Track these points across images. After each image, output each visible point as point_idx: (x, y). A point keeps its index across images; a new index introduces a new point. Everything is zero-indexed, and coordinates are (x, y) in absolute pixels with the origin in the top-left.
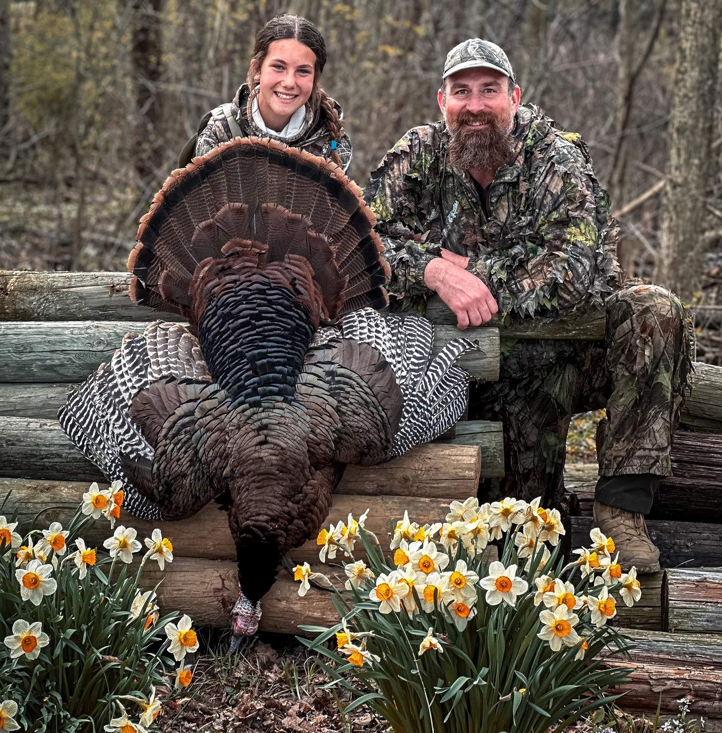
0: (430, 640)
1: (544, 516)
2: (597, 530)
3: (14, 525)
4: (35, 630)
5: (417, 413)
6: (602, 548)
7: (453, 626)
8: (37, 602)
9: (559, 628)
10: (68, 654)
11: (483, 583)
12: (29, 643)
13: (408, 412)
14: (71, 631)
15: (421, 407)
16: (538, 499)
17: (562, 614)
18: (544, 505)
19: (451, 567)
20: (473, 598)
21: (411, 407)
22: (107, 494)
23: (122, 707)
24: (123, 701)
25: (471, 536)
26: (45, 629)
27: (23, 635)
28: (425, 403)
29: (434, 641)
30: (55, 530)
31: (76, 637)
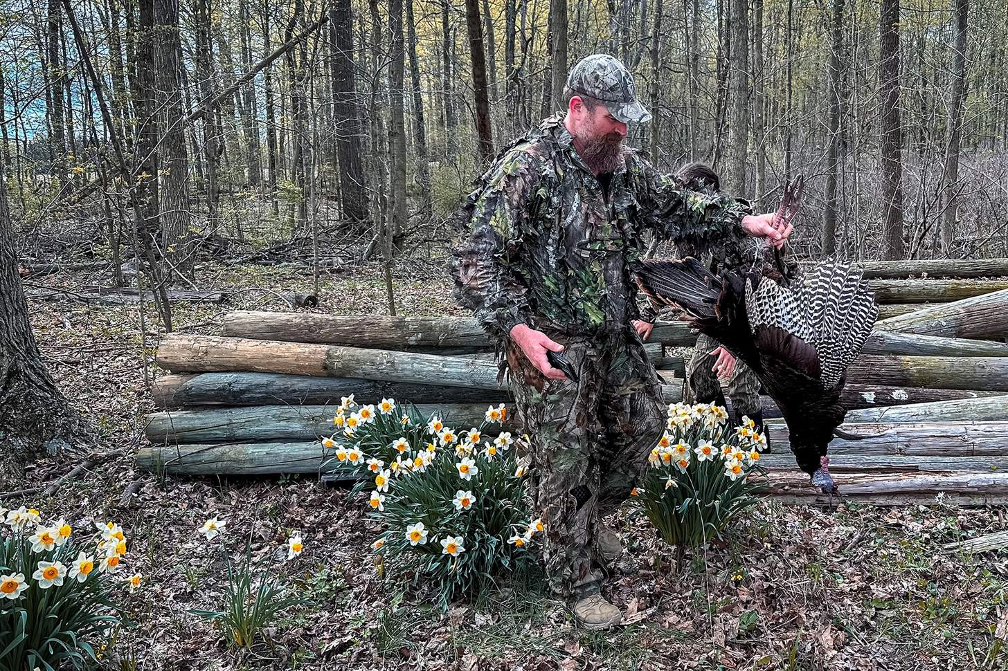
0: (671, 482)
1: (717, 410)
2: (745, 416)
3: (453, 431)
4: (469, 495)
5: (829, 354)
6: (749, 426)
7: (679, 471)
8: (469, 479)
9: (734, 470)
10: (486, 503)
11: (696, 451)
12: (465, 501)
13: (822, 357)
14: (487, 490)
15: (830, 349)
16: (714, 402)
17: (735, 462)
18: (716, 405)
19: (676, 442)
20: (688, 457)
21: (823, 353)
22: (498, 411)
23: (516, 530)
24: (516, 527)
25: (683, 423)
26: (473, 494)
27: (463, 498)
28: (832, 343)
29: (674, 482)
30: (474, 432)
31: (490, 493)
